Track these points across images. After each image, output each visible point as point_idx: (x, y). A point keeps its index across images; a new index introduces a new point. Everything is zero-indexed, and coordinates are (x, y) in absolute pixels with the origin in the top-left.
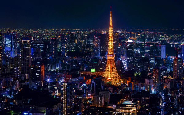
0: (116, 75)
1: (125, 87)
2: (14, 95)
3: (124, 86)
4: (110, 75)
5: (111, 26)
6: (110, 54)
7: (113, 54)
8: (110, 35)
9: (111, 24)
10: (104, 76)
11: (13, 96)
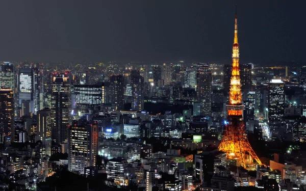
0: (245, 149)
1: (267, 174)
2: (38, 185)
3: (264, 172)
4: (233, 147)
5: (236, 45)
6: (234, 104)
7: (240, 104)
8: (234, 65)
9: (236, 41)
10: (220, 149)
11: (35, 187)
